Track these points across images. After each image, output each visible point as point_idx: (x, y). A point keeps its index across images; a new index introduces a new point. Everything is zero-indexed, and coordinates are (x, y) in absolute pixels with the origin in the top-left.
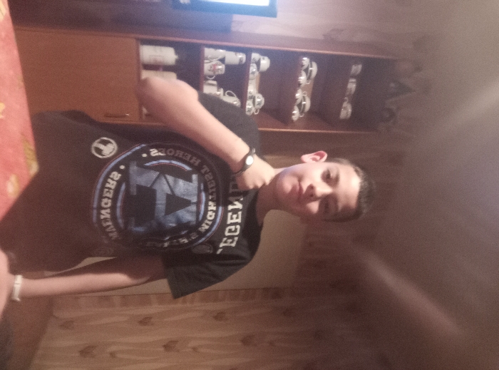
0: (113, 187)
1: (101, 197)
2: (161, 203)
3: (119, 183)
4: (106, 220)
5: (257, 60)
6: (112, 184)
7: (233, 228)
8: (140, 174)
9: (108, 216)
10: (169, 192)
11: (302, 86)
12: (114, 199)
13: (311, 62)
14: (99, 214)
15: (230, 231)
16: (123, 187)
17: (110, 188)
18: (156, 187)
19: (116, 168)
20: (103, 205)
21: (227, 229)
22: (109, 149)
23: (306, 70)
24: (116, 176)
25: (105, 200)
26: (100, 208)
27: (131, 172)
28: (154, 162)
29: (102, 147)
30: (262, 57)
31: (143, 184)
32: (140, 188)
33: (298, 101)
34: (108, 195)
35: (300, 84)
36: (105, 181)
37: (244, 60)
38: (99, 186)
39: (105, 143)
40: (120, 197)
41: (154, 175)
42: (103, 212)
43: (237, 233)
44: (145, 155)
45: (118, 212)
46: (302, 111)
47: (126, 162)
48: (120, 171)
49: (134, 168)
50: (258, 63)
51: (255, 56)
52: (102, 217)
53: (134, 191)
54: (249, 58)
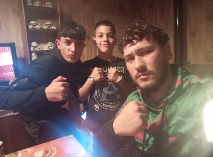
0: (107, 105)
1: (110, 108)
2: (110, 93)
3: (106, 104)
4: (116, 106)
5: (33, 48)
6: (106, 106)
7: (118, 69)
8: (103, 99)
9: (115, 106)
10: (108, 90)
11: (41, 27)
12: (110, 105)
13: (30, 24)
14: (114, 108)
15: (119, 70)
16: (107, 103)
17: (107, 106)
18: (106, 94)
19: (102, 105)
20: (112, 107)
21: (118, 71)
22: (97, 106)
23: (34, 26)
24: (104, 105)
25: (111, 107)
26: (113, 108)
27: (102, 101)
28: (99, 95)
29: (96, 108)
30: (32, 46)
31: (105, 98)
32: (107, 98)
33: (48, 27)
34: (109, 106)
35: (40, 28)
36: (105, 107)
37: (35, 53)
38: (107, 109)
39: (95, 107)
40: (110, 103)
41: (103, 95)
42: (114, 107)
43: (120, 67)
44: (97, 97)
45: (114, 103)
46: (52, 25)
47: (100, 102)
48: (102, 104)
49: (102, 100)
50: (35, 47)
51: (32, 49)
52: (115, 107)
53: (108, 100)
54: (33, 52)
